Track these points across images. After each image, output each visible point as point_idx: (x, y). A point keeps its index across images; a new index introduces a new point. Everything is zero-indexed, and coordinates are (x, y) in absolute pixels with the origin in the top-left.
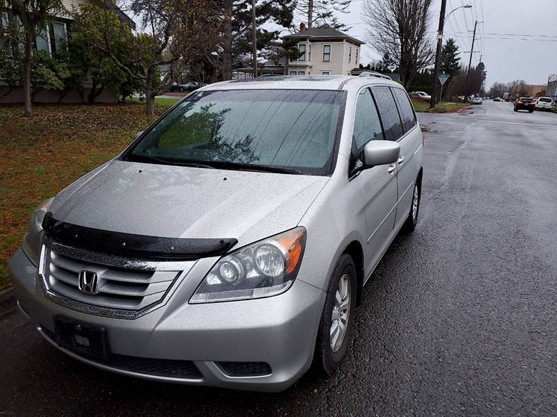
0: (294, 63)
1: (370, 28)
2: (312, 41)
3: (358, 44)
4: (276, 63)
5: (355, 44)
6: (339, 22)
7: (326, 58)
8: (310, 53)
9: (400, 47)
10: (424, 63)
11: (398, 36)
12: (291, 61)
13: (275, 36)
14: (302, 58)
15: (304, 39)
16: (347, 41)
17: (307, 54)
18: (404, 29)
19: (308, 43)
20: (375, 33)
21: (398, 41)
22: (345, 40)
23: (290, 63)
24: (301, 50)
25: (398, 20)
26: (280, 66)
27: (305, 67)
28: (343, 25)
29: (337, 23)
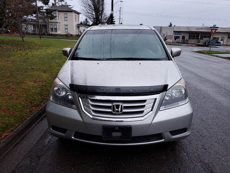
0: (52, 21)
1: (82, 8)
2: (59, 11)
3: (78, 14)
4: (44, 21)
5: (77, 14)
6: (68, 4)
7: (66, 19)
8: (58, 17)
9: (95, 16)
10: (104, 22)
11: (93, 11)
12: (51, 20)
13: (41, 8)
14: (55, 19)
15: (55, 11)
16: (74, 12)
17: (57, 17)
18: (96, 8)
19: (57, 12)
20: (85, 10)
21: (94, 13)
22: (73, 12)
23: (50, 21)
24: (55, 15)
25: (93, 5)
26: (46, 22)
27: (57, 22)
28: (70, 5)
29: (67, 4)
